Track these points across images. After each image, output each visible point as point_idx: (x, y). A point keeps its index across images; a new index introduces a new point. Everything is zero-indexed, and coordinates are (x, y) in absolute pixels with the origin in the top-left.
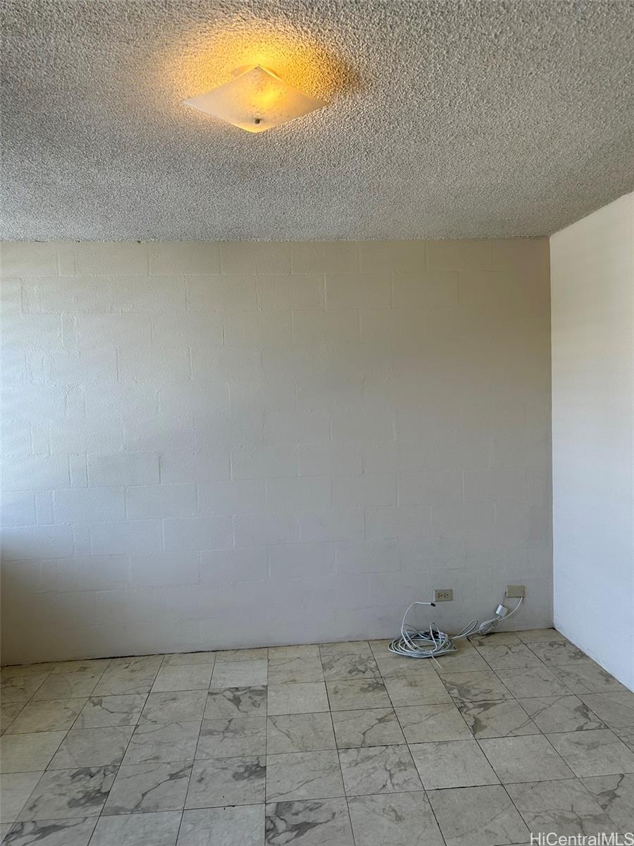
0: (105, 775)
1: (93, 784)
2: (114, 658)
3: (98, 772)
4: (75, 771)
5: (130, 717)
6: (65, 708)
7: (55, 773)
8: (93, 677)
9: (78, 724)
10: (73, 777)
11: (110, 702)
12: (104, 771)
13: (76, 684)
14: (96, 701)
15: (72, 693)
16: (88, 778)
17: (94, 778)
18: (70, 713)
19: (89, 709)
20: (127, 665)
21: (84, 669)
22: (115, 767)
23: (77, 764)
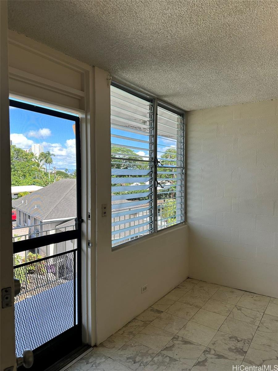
0: (244, 344)
1: (239, 345)
2: (246, 291)
3: (241, 340)
4: (231, 336)
5: (255, 321)
6: (225, 306)
7: (222, 333)
8: (237, 297)
9: (231, 316)
10: (230, 338)
11: (245, 311)
12: (244, 341)
13: (230, 297)
14: (238, 308)
15: (228, 301)
16: (237, 341)
17: (239, 342)
18: (227, 309)
19: (235, 310)
20: (252, 297)
21: (233, 292)
22: (250, 341)
23: (232, 333)
